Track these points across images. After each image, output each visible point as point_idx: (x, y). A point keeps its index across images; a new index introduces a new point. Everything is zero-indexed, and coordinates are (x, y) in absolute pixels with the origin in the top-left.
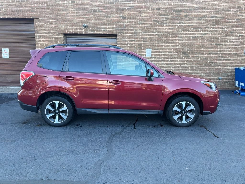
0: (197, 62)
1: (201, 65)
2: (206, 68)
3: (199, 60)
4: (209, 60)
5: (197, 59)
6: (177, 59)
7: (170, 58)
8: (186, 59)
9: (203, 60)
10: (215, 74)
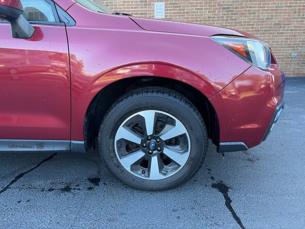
0: (252, 25)
1: (258, 31)
2: (268, 36)
3: (256, 20)
4: (275, 21)
5: (252, 19)
6: (213, 20)
7: (199, 19)
8: (231, 20)
9: (263, 22)
10: (286, 47)
